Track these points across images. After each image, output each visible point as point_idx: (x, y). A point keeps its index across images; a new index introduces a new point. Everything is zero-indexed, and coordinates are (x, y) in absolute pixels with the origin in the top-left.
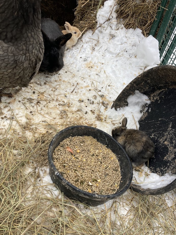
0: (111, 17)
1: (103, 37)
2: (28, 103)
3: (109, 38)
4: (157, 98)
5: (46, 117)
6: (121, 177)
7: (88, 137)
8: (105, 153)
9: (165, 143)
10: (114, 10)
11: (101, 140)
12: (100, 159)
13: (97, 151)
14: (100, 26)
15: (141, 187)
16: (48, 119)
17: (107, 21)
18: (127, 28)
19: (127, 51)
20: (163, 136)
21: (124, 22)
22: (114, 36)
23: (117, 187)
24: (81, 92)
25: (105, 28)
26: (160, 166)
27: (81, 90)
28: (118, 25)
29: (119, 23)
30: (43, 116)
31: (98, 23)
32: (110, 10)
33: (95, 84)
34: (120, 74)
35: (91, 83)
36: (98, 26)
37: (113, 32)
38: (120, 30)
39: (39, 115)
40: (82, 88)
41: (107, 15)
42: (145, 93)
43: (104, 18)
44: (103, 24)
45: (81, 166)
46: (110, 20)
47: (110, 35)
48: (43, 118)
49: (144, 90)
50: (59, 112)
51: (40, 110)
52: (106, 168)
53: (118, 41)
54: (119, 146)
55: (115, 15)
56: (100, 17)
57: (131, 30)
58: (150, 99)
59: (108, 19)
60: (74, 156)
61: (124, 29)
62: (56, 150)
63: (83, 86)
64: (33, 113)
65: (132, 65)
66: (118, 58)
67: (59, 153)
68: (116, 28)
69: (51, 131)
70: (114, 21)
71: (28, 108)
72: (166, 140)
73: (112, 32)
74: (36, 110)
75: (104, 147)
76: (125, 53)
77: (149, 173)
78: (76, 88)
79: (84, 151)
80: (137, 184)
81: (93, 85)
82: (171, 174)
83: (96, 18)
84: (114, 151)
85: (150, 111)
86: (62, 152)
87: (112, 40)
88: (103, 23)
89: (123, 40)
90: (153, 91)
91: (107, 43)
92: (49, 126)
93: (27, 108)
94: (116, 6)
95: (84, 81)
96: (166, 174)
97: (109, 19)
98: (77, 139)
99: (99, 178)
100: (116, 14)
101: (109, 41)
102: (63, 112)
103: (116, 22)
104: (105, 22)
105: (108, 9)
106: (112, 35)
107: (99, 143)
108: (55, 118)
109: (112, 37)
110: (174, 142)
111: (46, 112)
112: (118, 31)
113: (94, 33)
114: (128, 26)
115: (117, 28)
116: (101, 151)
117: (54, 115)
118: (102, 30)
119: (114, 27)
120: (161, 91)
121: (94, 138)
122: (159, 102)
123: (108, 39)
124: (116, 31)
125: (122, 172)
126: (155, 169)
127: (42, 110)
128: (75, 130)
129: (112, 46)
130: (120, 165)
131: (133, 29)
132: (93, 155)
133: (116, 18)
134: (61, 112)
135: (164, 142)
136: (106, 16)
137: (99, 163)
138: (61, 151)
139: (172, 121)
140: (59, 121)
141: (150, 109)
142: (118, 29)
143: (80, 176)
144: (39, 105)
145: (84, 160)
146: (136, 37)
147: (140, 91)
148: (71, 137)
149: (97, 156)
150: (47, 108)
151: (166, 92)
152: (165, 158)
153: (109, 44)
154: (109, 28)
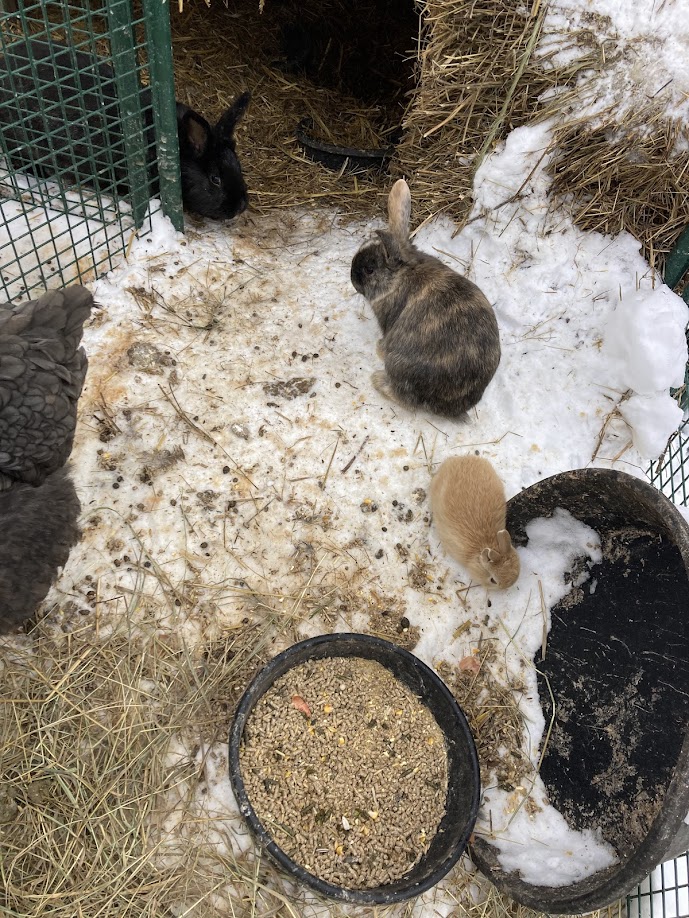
0: (526, 191)
1: (491, 255)
2: (199, 509)
3: (509, 262)
4: (624, 557)
5: (246, 568)
6: (444, 813)
7: (368, 663)
8: (413, 719)
9: (609, 729)
10: (544, 163)
11: (407, 678)
12: (392, 740)
13: (389, 710)
14: (480, 217)
15: (500, 858)
16: (253, 573)
17: (511, 200)
18: (585, 229)
19: (568, 321)
20: (609, 703)
21: (577, 207)
22: (531, 257)
23: (424, 838)
24: (376, 470)
25: (500, 227)
26: (577, 799)
27: (377, 462)
28: (551, 215)
29: (559, 208)
30: (239, 559)
31: (477, 205)
32: (526, 164)
33: (429, 444)
34: (526, 409)
35: (416, 437)
36: (473, 215)
37: (529, 243)
38: (556, 237)
39: (227, 557)
40: (380, 456)
41: (515, 183)
42: (590, 522)
43: (500, 190)
44: (495, 212)
45: (328, 757)
46: (524, 201)
47: (516, 250)
48: (239, 570)
49: (587, 513)
50: (289, 548)
51: (233, 537)
52: (405, 773)
53: (543, 277)
54: (455, 713)
55: (542, 183)
56: (485, 186)
57: (596, 241)
58: (603, 547)
59: (514, 194)
60: (313, 723)
61: (574, 233)
62: (259, 707)
63: (384, 450)
64: (210, 549)
65: (579, 379)
66: (530, 345)
67: (267, 718)
68: (540, 230)
69: (255, 620)
70: (537, 205)
71: (195, 528)
72: (612, 720)
73: (523, 241)
74: (221, 538)
75: (413, 699)
76: (561, 326)
77: (540, 803)
78: (361, 455)
79: (346, 711)
80: (490, 841)
81: (420, 447)
82: (600, 837)
83: (471, 186)
84: (439, 720)
85: (593, 590)
86: (277, 714)
87: (520, 273)
88: (493, 206)
89: (561, 275)
90: (618, 524)
91: (501, 280)
92: (254, 599)
93: (192, 531)
94: (551, 154)
95: (391, 428)
96: (588, 832)
97: (519, 197)
98: (326, 668)
99: (377, 803)
100: (548, 178)
101: (509, 273)
102: (303, 546)
103: (544, 211)
104: (501, 205)
105: (520, 162)
106: (522, 251)
107: (399, 685)
108: (274, 572)
109: (522, 260)
110: (633, 740)
111: (251, 548)
112: (548, 241)
113: (459, 236)
114: (588, 224)
115: (546, 230)
116: (400, 713)
117: (272, 560)
118: (490, 230)
119: (532, 225)
120: (644, 534)
121: (386, 667)
122: (626, 575)
123: (507, 268)
124: (540, 242)
125: (449, 796)
126: (562, 800)
127: (238, 540)
129: (517, 295)
130: (453, 770)
131: (608, 237)
132: (373, 723)
133: (548, 193)
134: (298, 548)
135: (606, 723)
136: (510, 184)
137: (386, 754)
138: (273, 709)
139: (645, 665)
140: (286, 582)
141: (595, 583)
142: (549, 233)
143: (319, 792)
144: (231, 518)
145: (342, 739)
146: (615, 268)
147: (572, 513)
148: (310, 661)
149: (384, 726)
150: (254, 531)
151: (654, 548)
152: (597, 779)
153: (506, 288)
154: (515, 227)
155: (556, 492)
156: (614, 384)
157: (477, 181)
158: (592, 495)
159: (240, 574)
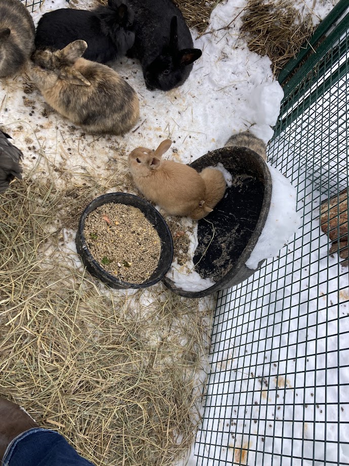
0: (232, 26)
1: (211, 52)
2: (68, 133)
3: (218, 57)
4: (240, 185)
5: (87, 162)
6: (157, 267)
7: (135, 209)
8: (150, 233)
9: (222, 245)
10: (242, 15)
11: (150, 217)
12: (141, 239)
13: (141, 228)
14: (210, 33)
15: (175, 284)
16: (89, 165)
17: (225, 28)
18: (251, 51)
19: (236, 89)
20: (224, 236)
21: (251, 39)
22: (227, 57)
23: (148, 276)
24: (147, 135)
25: (218, 39)
26: (206, 268)
27: (149, 131)
28: (239, 40)
29: (243, 37)
30: (84, 159)
31: (210, 27)
32: (234, 13)
33: (171, 127)
34: (213, 122)
35: (167, 124)
36: (207, 31)
37: (228, 50)
38: (239, 50)
39: (79, 156)
40: (151, 129)
41: (228, 20)
42: (230, 170)
43: (221, 22)
44: (217, 32)
45: (115, 241)
46: (230, 30)
47: (222, 52)
48: (83, 163)
49: (230, 166)
50: (106, 159)
51: (82, 149)
52: (144, 252)
53: (231, 66)
54: (167, 231)
55: (239, 23)
56: (215, 18)
57: (255, 56)
58: (233, 181)
59: (226, 26)
60: (110, 227)
61: (247, 50)
62: (90, 216)
63: (152, 127)
64: (71, 152)
65: (236, 114)
66: (220, 94)
67: (93, 220)
68: (234, 45)
69: (88, 184)
70: (235, 33)
71: (66, 141)
72: (224, 242)
73: (226, 49)
74: (77, 148)
75: (151, 226)
76: (233, 90)
77: (192, 271)
78: (142, 127)
79: (124, 225)
80: (172, 279)
81: (167, 129)
82: (212, 280)
83: (209, 17)
84: (160, 235)
85: (226, 197)
86: (97, 220)
87: (221, 63)
88: (217, 29)
89: (238, 68)
90: (240, 172)
91: (213, 64)
92: (88, 177)
93: (64, 142)
94: (246, 11)
95: (156, 118)
96: (208, 279)
97: (228, 28)
98: (119, 207)
99: (132, 260)
100: (242, 22)
101: (217, 62)
102: (112, 159)
103: (237, 37)
104: (220, 29)
105: (233, 11)
106: (224, 53)
107: (146, 220)
108: (99, 167)
109: (223, 57)
110: (231, 248)
111: (90, 155)
112: (236, 51)
113: (199, 39)
114: (253, 48)
115: (236, 46)
116: (145, 230)
117: (98, 162)
118: (213, 40)
119: (231, 42)
120: (250, 177)
121: (142, 212)
122: (240, 191)
123: (217, 59)
124: (232, 51)
125: (160, 261)
126: (200, 269)
127: (85, 150)
128: (120, 197)
129: (218, 73)
130: (162, 253)
131: (260, 56)
132: (134, 232)
133: (240, 29)
134: (110, 160)
135: (222, 243)
136: (226, 20)
137: (138, 243)
138: (96, 218)
139: (240, 222)
140: (103, 173)
141: (227, 194)
142: (237, 48)
143: (110, 252)
144: (82, 140)
145: (121, 235)
146: (259, 70)
147: (224, 166)
148: (113, 203)
149: (138, 234)
150: (92, 148)
151: (252, 182)
152: (215, 261)
153: (214, 68)
154: (224, 41)
155: (220, 155)
156: (249, 120)
157: (212, 15)
158: (234, 158)
159: (84, 165)
